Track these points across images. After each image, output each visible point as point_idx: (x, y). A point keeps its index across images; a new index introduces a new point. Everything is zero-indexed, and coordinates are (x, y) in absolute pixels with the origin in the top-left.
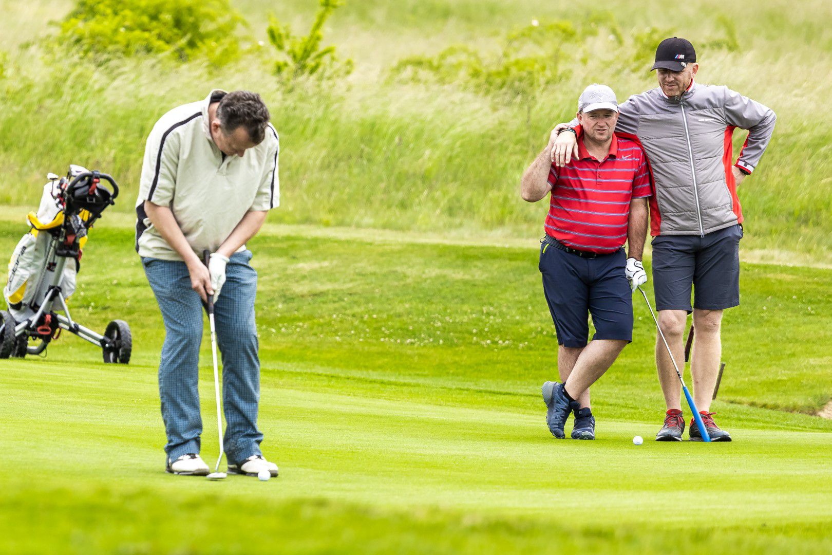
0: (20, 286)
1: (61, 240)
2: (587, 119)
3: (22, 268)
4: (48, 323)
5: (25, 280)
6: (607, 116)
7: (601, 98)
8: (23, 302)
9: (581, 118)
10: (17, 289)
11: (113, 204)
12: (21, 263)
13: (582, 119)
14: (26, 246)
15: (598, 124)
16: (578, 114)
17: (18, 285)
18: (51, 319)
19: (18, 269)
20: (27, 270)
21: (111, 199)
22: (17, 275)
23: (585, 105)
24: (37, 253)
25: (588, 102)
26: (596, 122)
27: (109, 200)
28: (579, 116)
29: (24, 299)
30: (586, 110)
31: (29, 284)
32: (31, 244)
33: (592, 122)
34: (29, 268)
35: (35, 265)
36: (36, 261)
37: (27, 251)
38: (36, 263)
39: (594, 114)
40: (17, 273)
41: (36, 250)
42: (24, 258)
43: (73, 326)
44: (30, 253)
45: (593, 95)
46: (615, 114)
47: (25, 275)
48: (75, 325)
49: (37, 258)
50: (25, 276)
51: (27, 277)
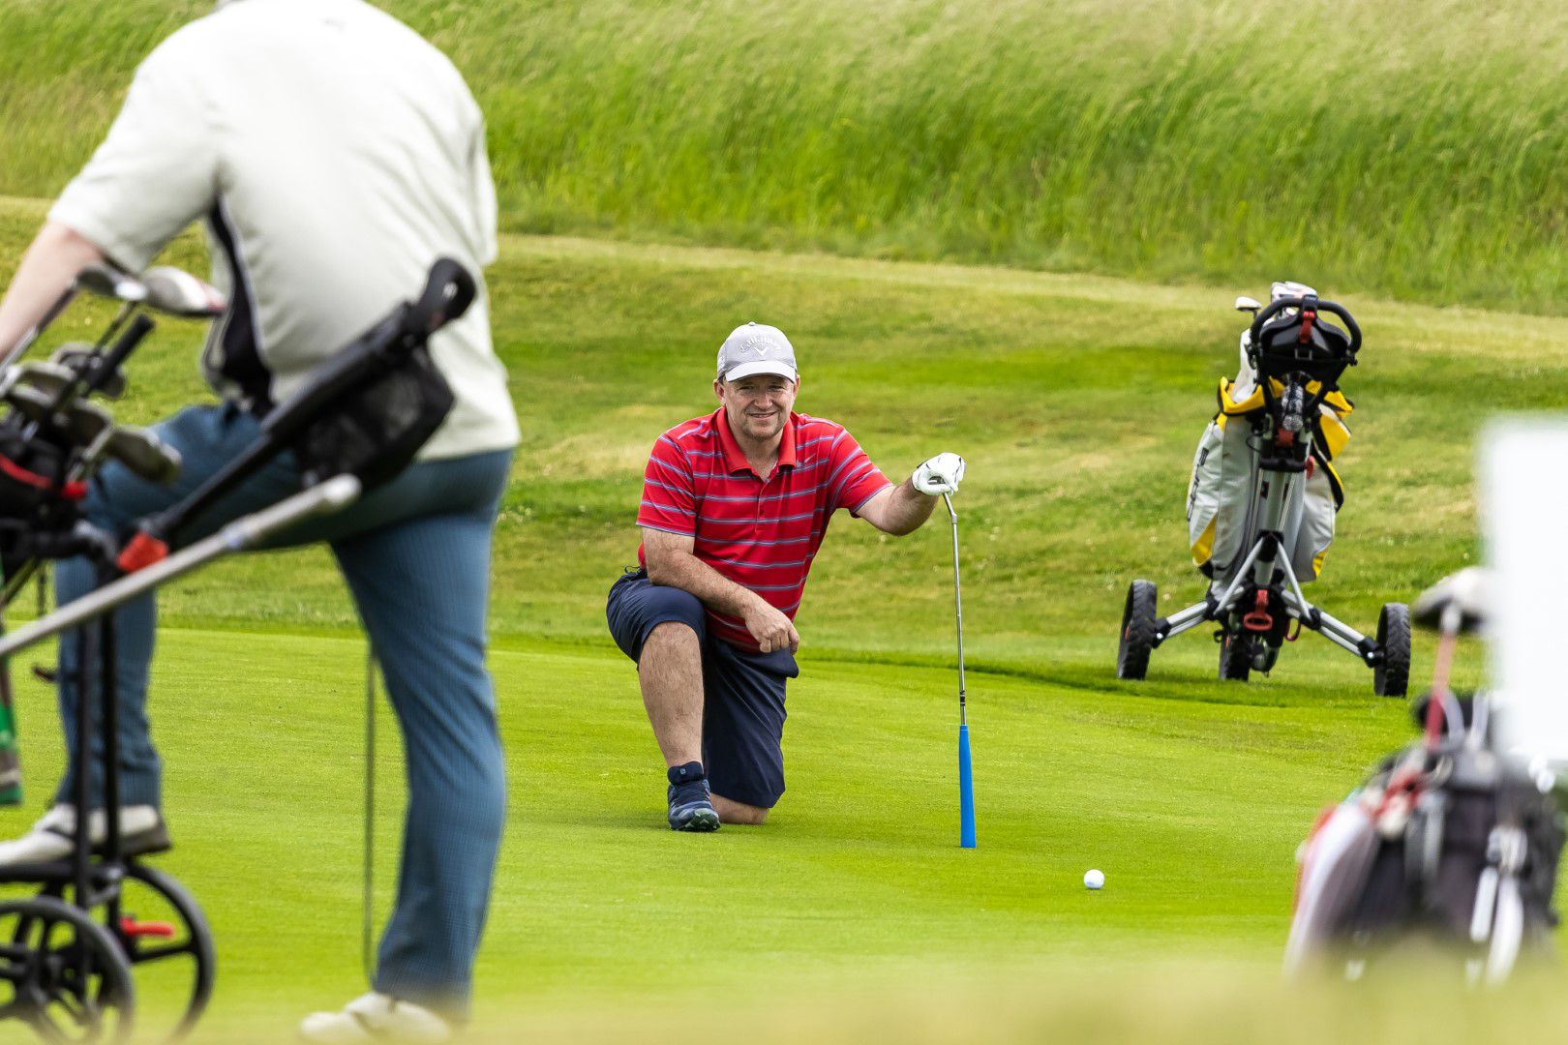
0: (1204, 530)
1: (1268, 436)
2: (733, 393)
3: (1204, 492)
4: (1262, 605)
5: (1211, 517)
6: (776, 387)
7: (762, 353)
8: (1214, 562)
9: (722, 391)
10: (1200, 534)
11: (1354, 363)
12: (1202, 483)
13: (725, 394)
14: (1208, 448)
15: (756, 404)
16: (716, 384)
17: (1199, 527)
18: (1269, 598)
19: (1199, 495)
20: (1214, 497)
21: (1348, 352)
22: (1198, 507)
23: (730, 365)
24: (1228, 463)
25: (736, 358)
26: (751, 400)
27: (1345, 356)
28: (718, 387)
29: (1215, 557)
30: (731, 376)
31: (1221, 526)
32: (1215, 444)
33: (742, 399)
34: (1216, 493)
35: (1229, 487)
36: (1227, 479)
37: (1209, 457)
38: (1230, 483)
39: (748, 383)
40: (1197, 503)
41: (1225, 456)
42: (1205, 472)
43: (1308, 615)
44: (1214, 462)
45: (746, 345)
46: (790, 384)
47: (1210, 507)
48: (1311, 611)
49: (1229, 473)
50: (1210, 510)
51: (1215, 511)
